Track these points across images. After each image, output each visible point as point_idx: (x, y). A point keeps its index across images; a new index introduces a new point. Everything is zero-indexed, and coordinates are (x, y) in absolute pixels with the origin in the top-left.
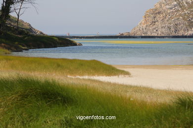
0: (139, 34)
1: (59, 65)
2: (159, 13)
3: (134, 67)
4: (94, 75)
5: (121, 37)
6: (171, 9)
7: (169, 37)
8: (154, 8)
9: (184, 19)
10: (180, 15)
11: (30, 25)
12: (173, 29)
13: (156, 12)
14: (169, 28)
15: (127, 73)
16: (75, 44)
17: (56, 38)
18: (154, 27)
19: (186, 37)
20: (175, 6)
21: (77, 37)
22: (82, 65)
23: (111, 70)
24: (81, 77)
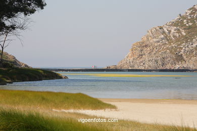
0: (126, 67)
1: (44, 98)
2: (146, 46)
3: (120, 100)
4: (79, 108)
5: (108, 70)
6: (158, 42)
7: (156, 70)
8: (141, 41)
9: (171, 52)
10: (168, 48)
11: (14, 58)
12: (160, 63)
13: (143, 46)
14: (156, 61)
15: (114, 107)
16: (61, 78)
17: (41, 71)
18: (141, 60)
19: (173, 71)
20: (162, 39)
21: (63, 70)
22: (68, 98)
23: (97, 104)
24: (66, 111)
